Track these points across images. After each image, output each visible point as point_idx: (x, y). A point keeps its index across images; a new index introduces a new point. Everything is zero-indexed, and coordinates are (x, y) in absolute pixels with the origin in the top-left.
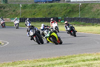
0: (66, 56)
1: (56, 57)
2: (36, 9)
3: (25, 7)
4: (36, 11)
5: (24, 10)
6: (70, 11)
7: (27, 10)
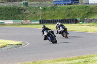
0: (84, 56)
1: (74, 57)
2: (56, 11)
3: (44, 9)
4: (55, 13)
5: (44, 12)
6: (89, 12)
7: (47, 12)
